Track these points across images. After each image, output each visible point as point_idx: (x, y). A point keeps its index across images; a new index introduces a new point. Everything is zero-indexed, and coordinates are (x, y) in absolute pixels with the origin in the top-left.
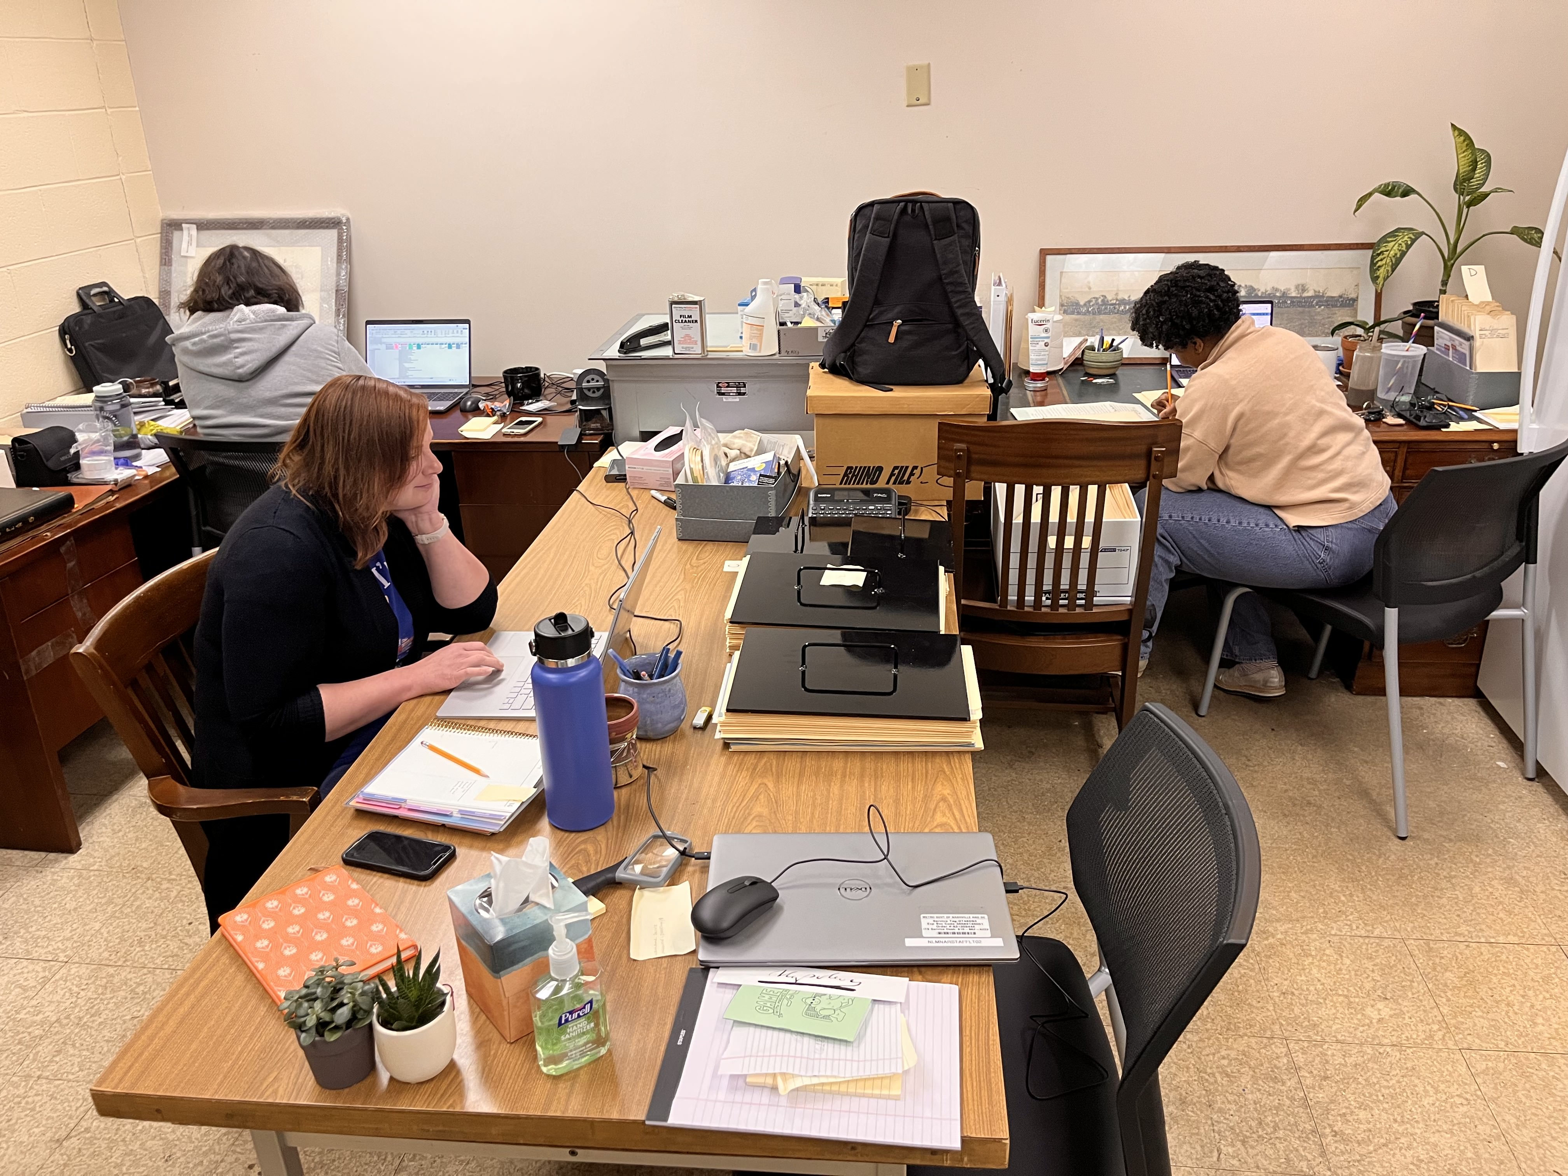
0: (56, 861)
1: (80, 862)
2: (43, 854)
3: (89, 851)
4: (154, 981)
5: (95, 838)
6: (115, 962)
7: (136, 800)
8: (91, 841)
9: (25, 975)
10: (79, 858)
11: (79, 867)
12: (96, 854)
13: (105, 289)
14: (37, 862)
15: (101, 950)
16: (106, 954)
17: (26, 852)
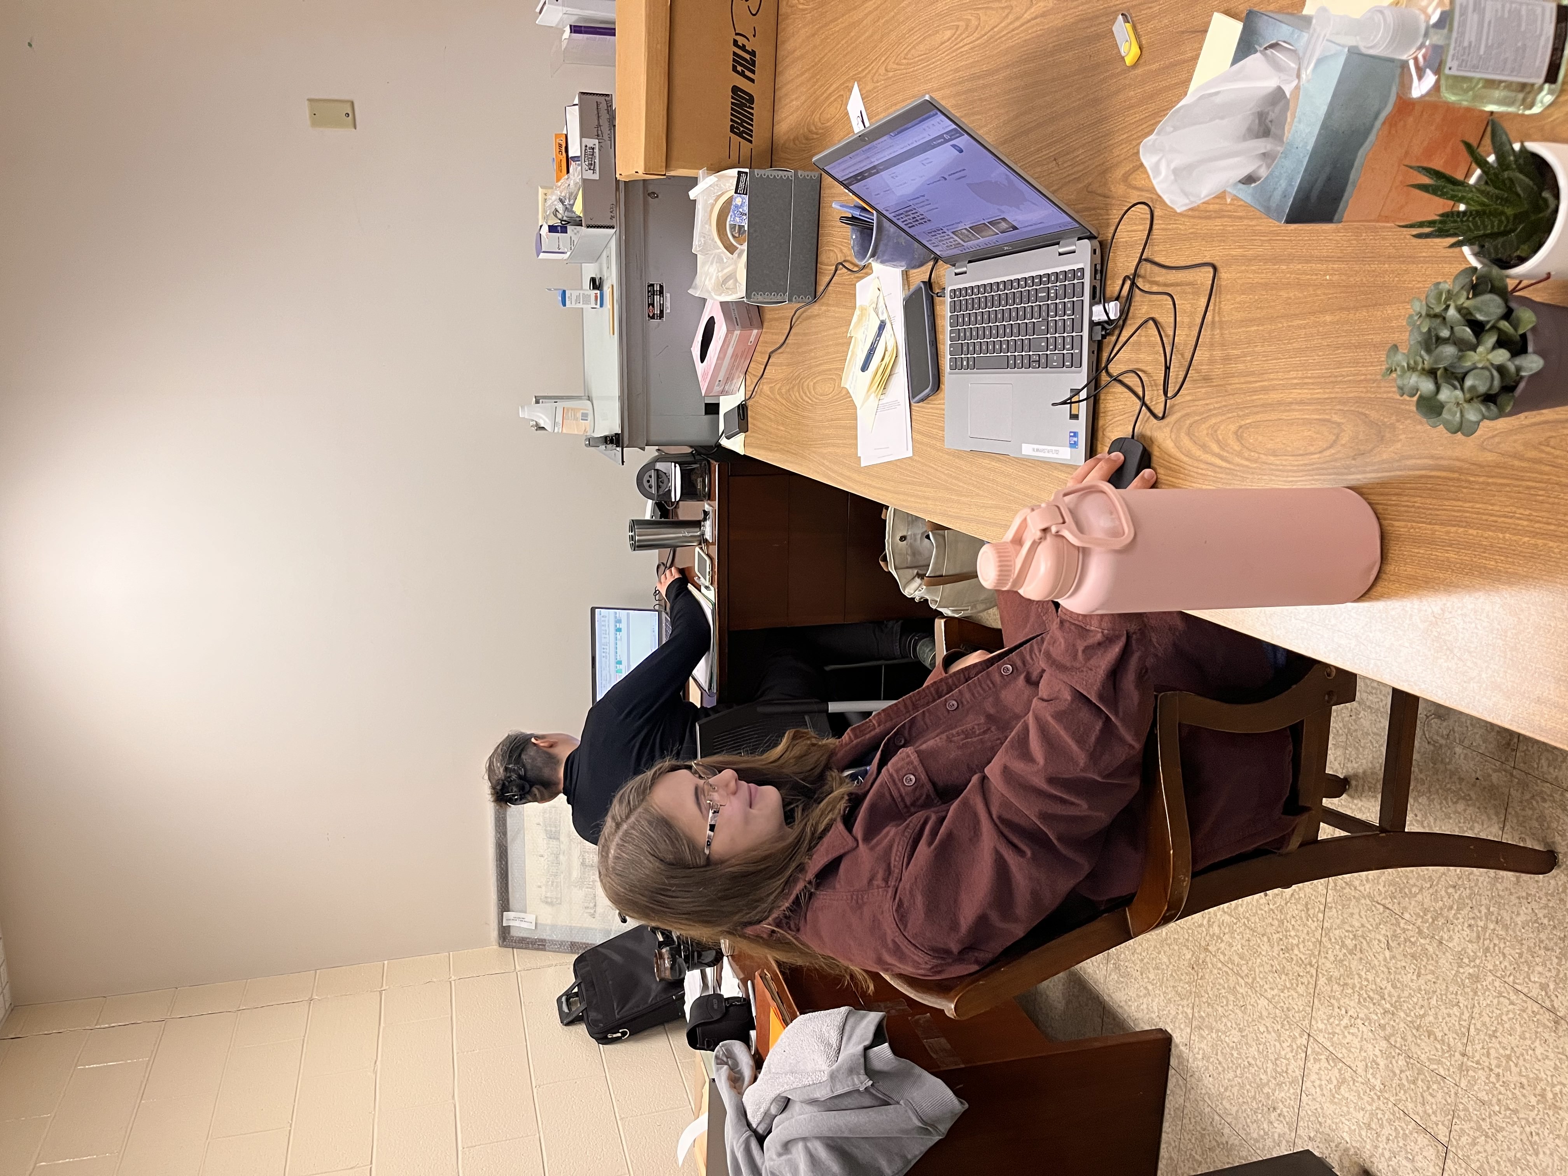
0: (1180, 1057)
1: (1182, 1030)
2: (1171, 1072)
3: (1168, 1020)
4: (1339, 927)
5: (1154, 1016)
6: (1312, 976)
7: (1110, 974)
8: (1157, 1020)
9: (1323, 1083)
10: (1178, 1031)
11: (1189, 1030)
12: (1173, 1013)
13: (564, 999)
14: (1180, 1078)
15: (1296, 996)
16: (1301, 989)
17: (1168, 1092)
